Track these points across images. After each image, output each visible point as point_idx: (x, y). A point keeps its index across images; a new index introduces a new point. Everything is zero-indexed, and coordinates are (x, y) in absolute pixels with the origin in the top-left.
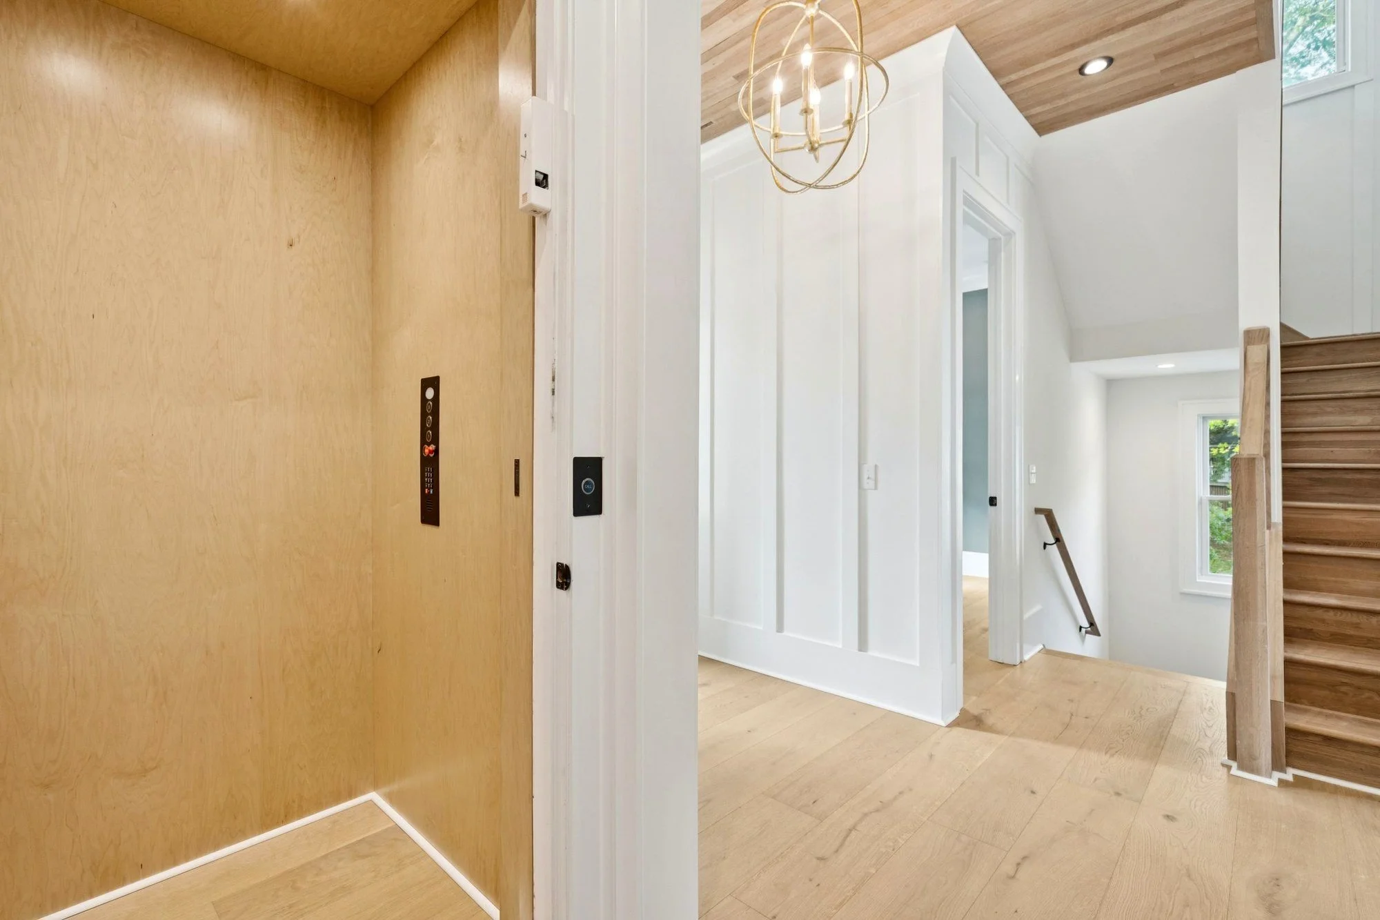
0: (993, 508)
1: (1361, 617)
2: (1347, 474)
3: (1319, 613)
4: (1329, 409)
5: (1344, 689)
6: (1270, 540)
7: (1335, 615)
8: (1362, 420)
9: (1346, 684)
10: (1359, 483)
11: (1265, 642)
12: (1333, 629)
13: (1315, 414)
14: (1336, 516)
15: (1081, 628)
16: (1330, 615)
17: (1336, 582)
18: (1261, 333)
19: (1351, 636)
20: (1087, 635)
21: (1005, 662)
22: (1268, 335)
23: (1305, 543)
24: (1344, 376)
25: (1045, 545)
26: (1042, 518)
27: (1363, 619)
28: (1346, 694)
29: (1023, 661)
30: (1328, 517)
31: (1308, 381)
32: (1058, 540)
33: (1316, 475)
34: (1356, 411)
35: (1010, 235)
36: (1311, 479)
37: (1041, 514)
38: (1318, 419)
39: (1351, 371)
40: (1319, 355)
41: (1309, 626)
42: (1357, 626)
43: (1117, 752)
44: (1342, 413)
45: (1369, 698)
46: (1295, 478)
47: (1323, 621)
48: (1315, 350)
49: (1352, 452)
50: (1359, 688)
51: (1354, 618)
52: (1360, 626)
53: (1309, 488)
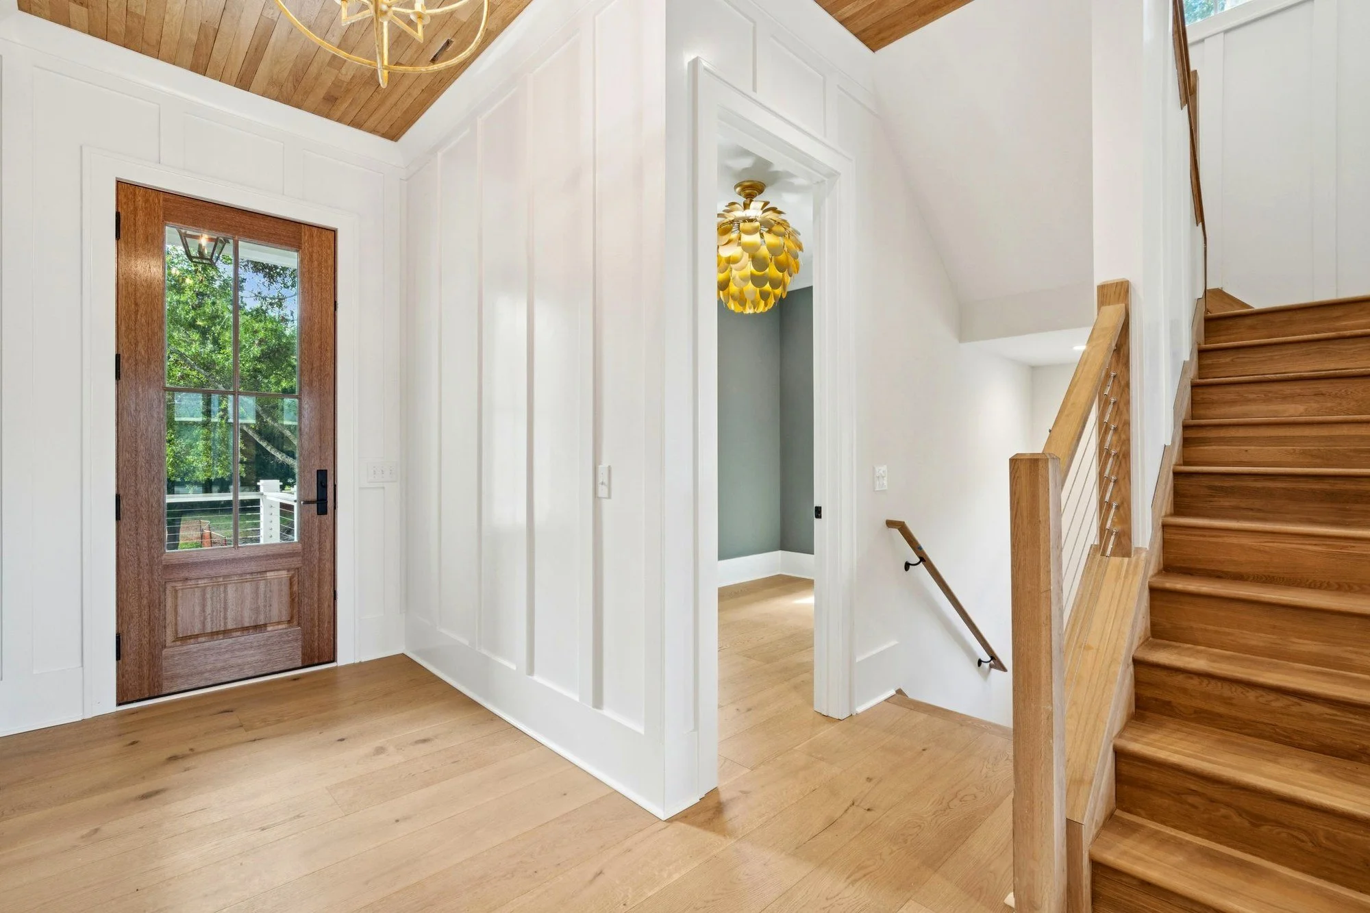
0: (818, 520)
1: (1234, 689)
2: (1255, 481)
3: (1179, 679)
4: (1251, 396)
5: (1191, 799)
6: (1127, 571)
7: (1201, 684)
8: (1293, 411)
9: (1194, 793)
10: (1270, 494)
11: (1050, 734)
12: (1199, 703)
13: (1233, 403)
14: (1234, 540)
15: (980, 662)
16: (1193, 683)
17: (1216, 632)
18: (1119, 287)
19: (1220, 716)
20: (993, 669)
21: (830, 715)
22: (1127, 291)
23: (1192, 575)
24: (1276, 353)
25: (907, 566)
26: (896, 532)
27: (1236, 693)
28: (1193, 806)
29: (854, 714)
30: (1220, 540)
31: (1232, 361)
32: (923, 559)
33: (1217, 483)
34: (1284, 398)
35: (833, 175)
36: (1210, 488)
37: (895, 528)
38: (1237, 409)
39: (1290, 346)
40: (1252, 328)
41: (1167, 698)
42: (1227, 702)
43: (865, 876)
44: (1267, 400)
45: (1225, 817)
46: (1190, 486)
47: (1184, 691)
48: (1248, 321)
49: (1272, 451)
50: (1212, 801)
51: (1226, 691)
52: (1234, 702)
53: (1208, 499)
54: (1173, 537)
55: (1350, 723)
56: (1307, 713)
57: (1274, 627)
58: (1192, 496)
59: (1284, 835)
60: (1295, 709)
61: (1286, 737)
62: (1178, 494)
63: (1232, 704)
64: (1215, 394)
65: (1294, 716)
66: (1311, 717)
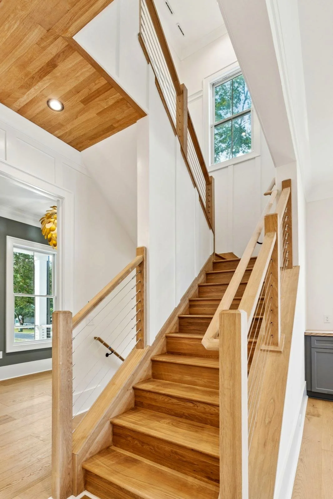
1: (157, 396)
3: (145, 394)
4: (213, 290)
6: (140, 354)
13: (209, 292)
19: (154, 406)
23: (173, 354)
25: (107, 355)
32: (113, 351)
36: (188, 323)
37: (97, 340)
38: (210, 294)
40: (225, 266)
41: (142, 401)
46: (183, 322)
48: (224, 264)
50: (134, 438)
52: (157, 400)
53: (188, 327)
54: (170, 341)
55: (181, 405)
56: (172, 402)
57: (181, 372)
58: (183, 326)
59: (148, 448)
60: (170, 401)
61: (167, 411)
62: (180, 325)
63: (156, 401)
64: (205, 289)
65: (169, 404)
66: (173, 404)
